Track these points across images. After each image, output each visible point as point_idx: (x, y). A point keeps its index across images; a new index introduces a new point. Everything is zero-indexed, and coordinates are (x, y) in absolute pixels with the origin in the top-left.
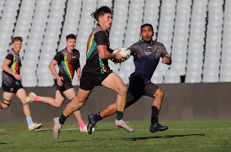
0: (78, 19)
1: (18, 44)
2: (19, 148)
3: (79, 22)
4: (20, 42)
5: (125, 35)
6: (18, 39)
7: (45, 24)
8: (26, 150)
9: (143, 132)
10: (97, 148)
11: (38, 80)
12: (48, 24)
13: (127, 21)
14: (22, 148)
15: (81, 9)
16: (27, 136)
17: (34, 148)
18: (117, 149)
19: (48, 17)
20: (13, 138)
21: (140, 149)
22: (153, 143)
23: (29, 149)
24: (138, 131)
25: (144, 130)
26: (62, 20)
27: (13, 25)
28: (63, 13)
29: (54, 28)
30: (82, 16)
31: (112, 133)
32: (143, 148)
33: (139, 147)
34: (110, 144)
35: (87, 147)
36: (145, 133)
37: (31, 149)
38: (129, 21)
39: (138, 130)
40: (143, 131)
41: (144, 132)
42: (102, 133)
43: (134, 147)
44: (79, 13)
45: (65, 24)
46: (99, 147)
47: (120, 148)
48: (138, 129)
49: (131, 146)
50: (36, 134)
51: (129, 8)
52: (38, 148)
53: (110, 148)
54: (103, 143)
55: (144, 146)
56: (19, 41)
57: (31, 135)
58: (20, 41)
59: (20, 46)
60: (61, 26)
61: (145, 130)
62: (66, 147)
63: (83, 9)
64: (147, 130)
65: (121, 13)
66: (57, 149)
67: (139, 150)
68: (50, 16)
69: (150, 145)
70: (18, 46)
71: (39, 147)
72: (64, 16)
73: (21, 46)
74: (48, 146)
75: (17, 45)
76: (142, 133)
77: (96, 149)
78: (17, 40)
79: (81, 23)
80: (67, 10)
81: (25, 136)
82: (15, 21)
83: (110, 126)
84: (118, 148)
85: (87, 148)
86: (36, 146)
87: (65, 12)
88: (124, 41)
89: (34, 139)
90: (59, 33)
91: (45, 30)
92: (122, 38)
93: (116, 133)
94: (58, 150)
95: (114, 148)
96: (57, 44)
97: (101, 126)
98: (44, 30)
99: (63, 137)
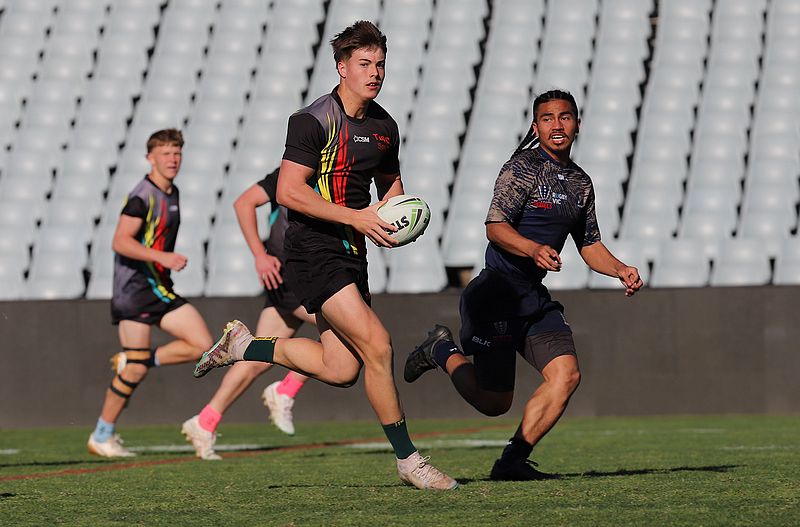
0: (532, 56)
1: (167, 154)
2: (318, 508)
3: (535, 66)
4: (175, 149)
5: (696, 110)
6: (167, 139)
7: (415, 73)
8: (344, 515)
9: (757, 456)
10: (593, 511)
11: (388, 270)
12: (426, 72)
13: (705, 62)
14: (331, 510)
15: (544, 20)
16: (348, 466)
17: (371, 510)
18: (664, 515)
19: (426, 46)
20: (300, 474)
21: (747, 516)
22: (792, 495)
23: (355, 511)
24: (740, 451)
25: (761, 448)
26: (475, 58)
27: (303, 76)
28: (480, 33)
29: (446, 85)
30: (545, 44)
31: (650, 456)
32: (757, 512)
33: (742, 508)
34: (642, 498)
35: (558, 505)
36: (763, 460)
37: (363, 514)
38: (711, 63)
39: (742, 447)
40: (759, 452)
41: (763, 456)
42: (612, 458)
43: (726, 507)
44: (536, 33)
45: (485, 71)
46: (601, 507)
47: (676, 511)
48: (740, 445)
49: (713, 505)
50: (380, 461)
51: (711, 15)
52: (385, 508)
53: (640, 512)
54: (618, 494)
55: (761, 503)
56: (171, 144)
57: (362, 463)
58: (176, 145)
59: (175, 163)
60: (470, 80)
61: (766, 448)
62: (486, 507)
63: (549, 20)
64: (772, 447)
65: (685, 33)
66: (453, 513)
67: (742, 517)
68: (432, 46)
69: (781, 502)
70: (168, 161)
71: (390, 505)
72: (482, 45)
73: (178, 161)
74: (420, 501)
75: (163, 159)
76: (753, 459)
77: (590, 515)
78: (163, 140)
79: (541, 67)
80: (494, 24)
81: (341, 466)
82: (308, 61)
83: (641, 432)
84: (668, 510)
85: (559, 508)
86: (378, 503)
87: (487, 29)
88: (692, 134)
89: (372, 478)
90: (465, 104)
91: (416, 93)
92: (688, 123)
93: (663, 458)
94: (457, 517)
95: (653, 510)
96: (455, 142)
97: (608, 433)
98: (410, 94)
99: (476, 470)
